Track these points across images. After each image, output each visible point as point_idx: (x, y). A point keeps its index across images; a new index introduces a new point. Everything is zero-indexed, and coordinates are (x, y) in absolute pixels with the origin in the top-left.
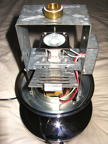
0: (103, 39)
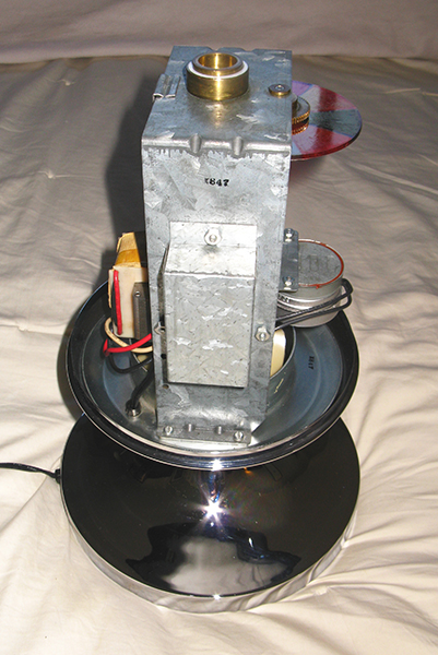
0: (405, 280)
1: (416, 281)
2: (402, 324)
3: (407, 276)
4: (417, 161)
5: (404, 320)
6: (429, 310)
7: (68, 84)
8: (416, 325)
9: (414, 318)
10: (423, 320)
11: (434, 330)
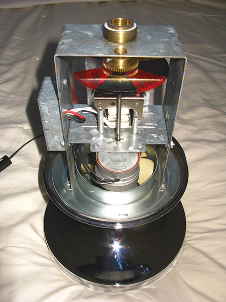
0: (197, 101)
1: (202, 101)
2: (197, 121)
3: (198, 99)
4: (201, 46)
5: (197, 119)
6: (208, 114)
7: (44, 17)
8: (203, 121)
9: (202, 118)
10: (206, 119)
11: (211, 124)
